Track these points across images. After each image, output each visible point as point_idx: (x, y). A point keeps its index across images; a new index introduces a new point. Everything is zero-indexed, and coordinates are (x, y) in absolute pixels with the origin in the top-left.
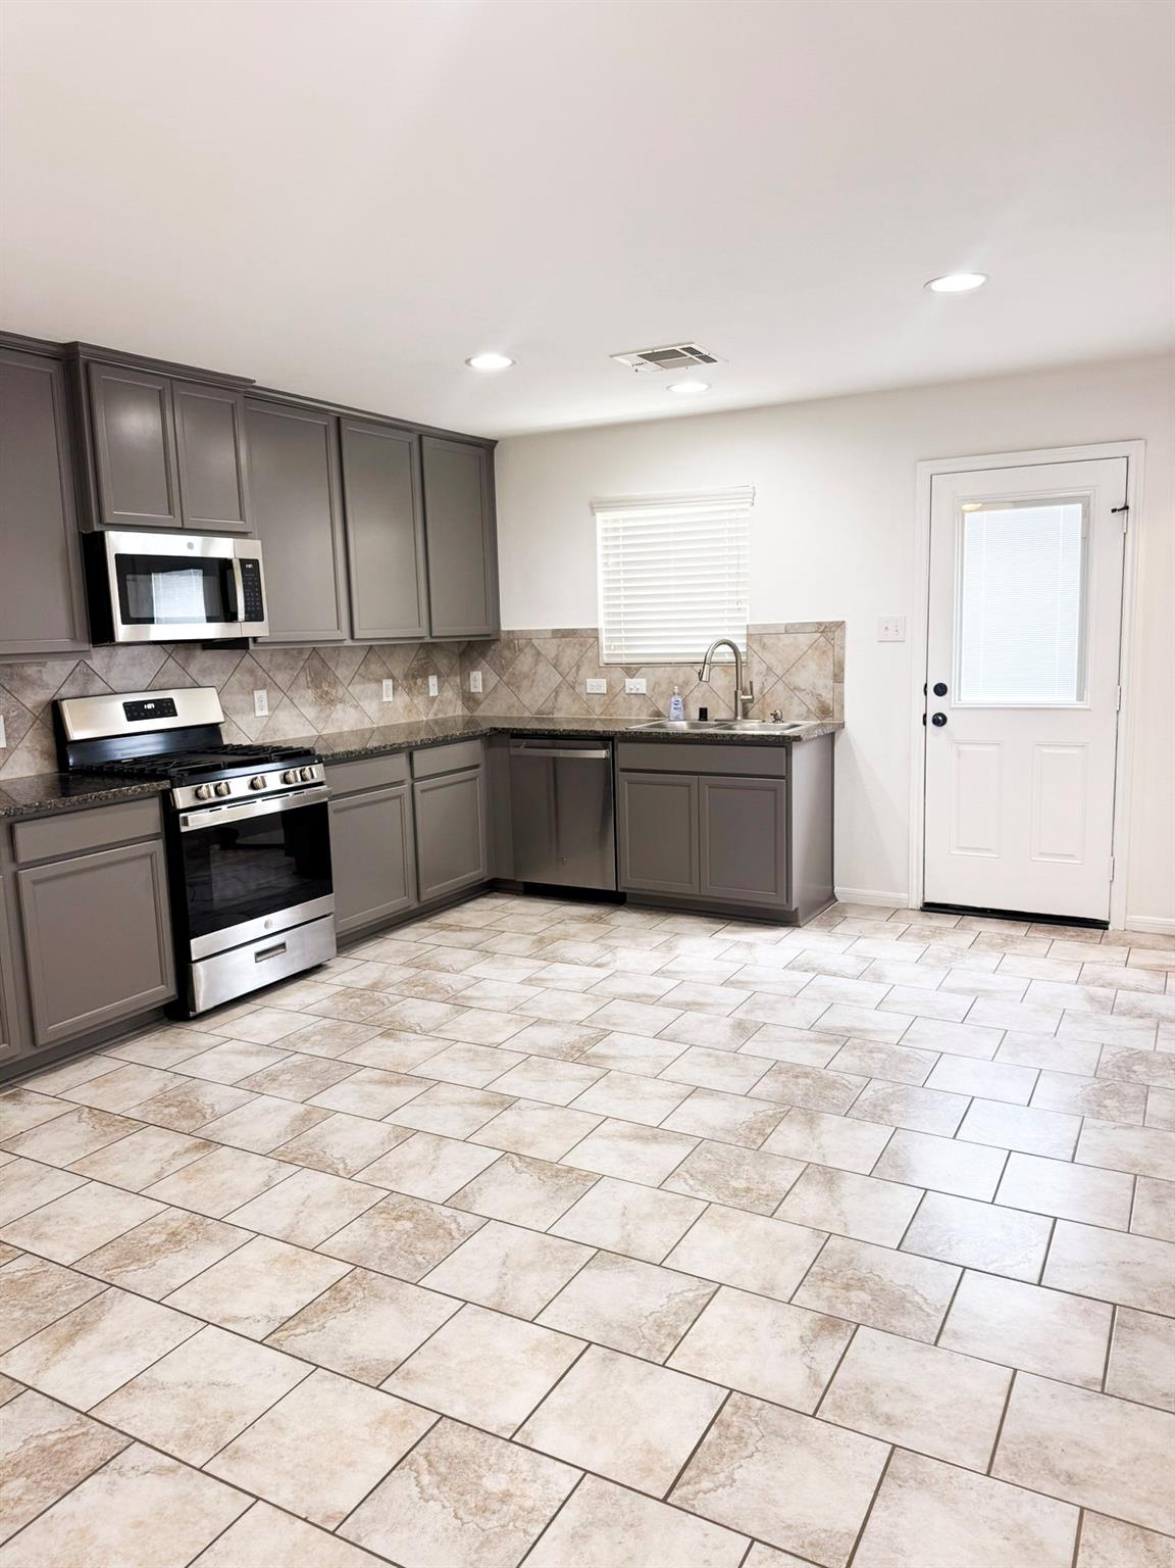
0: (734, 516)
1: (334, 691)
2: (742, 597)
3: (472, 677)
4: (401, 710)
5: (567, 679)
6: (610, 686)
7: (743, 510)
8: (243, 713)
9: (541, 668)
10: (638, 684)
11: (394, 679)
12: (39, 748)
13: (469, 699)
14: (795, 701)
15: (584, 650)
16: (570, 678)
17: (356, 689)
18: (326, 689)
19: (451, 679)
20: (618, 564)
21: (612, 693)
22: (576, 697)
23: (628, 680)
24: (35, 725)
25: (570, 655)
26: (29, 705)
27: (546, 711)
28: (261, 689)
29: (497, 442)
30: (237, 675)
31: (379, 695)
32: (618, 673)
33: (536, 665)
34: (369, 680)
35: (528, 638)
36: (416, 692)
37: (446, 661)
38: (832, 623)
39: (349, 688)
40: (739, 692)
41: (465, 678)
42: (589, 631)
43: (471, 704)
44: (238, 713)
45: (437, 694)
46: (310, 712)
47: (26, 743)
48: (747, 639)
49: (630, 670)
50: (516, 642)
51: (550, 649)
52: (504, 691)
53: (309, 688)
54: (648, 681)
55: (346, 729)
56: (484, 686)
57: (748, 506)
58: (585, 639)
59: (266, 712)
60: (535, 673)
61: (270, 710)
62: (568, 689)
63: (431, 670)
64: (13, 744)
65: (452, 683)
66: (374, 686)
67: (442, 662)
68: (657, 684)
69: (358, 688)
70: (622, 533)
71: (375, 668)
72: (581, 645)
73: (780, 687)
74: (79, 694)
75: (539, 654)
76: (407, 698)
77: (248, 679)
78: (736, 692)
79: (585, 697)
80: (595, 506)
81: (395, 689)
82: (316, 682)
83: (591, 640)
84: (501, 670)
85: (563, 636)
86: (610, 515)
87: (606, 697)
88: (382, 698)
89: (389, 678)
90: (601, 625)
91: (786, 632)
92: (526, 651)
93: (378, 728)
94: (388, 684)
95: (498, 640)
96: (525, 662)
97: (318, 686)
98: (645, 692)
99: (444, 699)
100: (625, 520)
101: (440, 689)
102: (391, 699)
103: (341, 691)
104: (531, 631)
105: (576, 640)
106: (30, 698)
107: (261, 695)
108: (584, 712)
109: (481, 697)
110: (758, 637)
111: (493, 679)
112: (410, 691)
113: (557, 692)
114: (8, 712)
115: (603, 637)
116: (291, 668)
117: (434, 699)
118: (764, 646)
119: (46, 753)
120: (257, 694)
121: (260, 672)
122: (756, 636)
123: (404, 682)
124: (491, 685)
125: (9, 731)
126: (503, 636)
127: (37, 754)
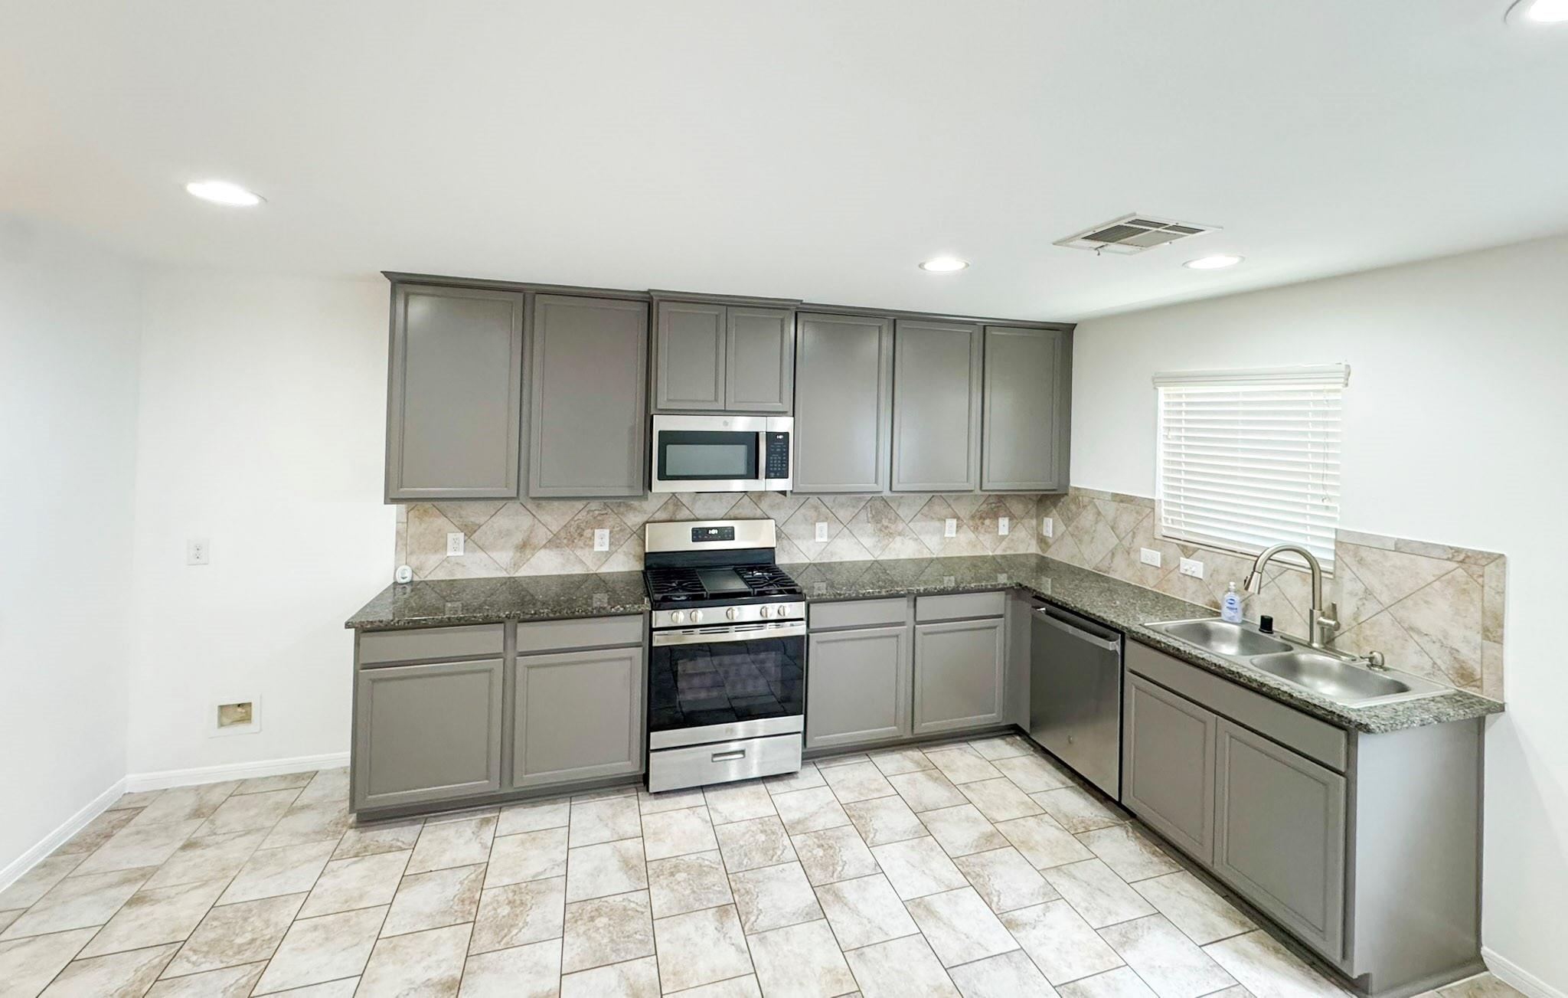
0: (1320, 397)
1: (893, 527)
2: (1330, 493)
3: (1044, 521)
4: (964, 545)
5: (1123, 543)
6: (1163, 559)
7: (1337, 391)
8: (805, 539)
9: (1100, 527)
10: (1194, 567)
11: (958, 518)
12: (633, 553)
13: (1042, 540)
14: (1412, 647)
15: (1140, 518)
16: (1126, 543)
17: (917, 526)
18: (886, 524)
19: (1026, 521)
20: (1179, 438)
21: (1167, 568)
22: (1131, 564)
23: (1183, 559)
24: (632, 537)
25: (1126, 521)
26: (629, 524)
27: (1104, 569)
28: (823, 521)
29: (1076, 324)
30: (802, 510)
31: (942, 531)
32: (1173, 551)
33: (1096, 523)
34: (932, 518)
35: (1093, 496)
36: (983, 531)
37: (1021, 506)
38: (1481, 553)
39: (910, 525)
40: (1316, 612)
41: (1040, 523)
42: (1146, 501)
43: (1043, 545)
44: (799, 538)
45: (1006, 533)
46: (868, 541)
47: (624, 548)
48: (1336, 545)
49: (1188, 549)
50: (1080, 498)
51: (1110, 509)
52: (1069, 540)
53: (869, 522)
54: (1206, 565)
55: (902, 557)
56: (1054, 533)
57: (1339, 387)
58: (1141, 507)
59: (825, 539)
60: (1094, 531)
61: (828, 537)
62: (1123, 553)
63: (1002, 512)
64: (614, 549)
65: (1026, 525)
66: (937, 524)
67: (1017, 508)
68: (1216, 571)
69: (919, 524)
70: (1184, 408)
71: (939, 509)
72: (1137, 513)
73: (1385, 619)
74: (669, 518)
75: (1099, 513)
76: (972, 536)
77: (813, 514)
78: (1311, 612)
79: (1139, 565)
80: (1159, 380)
81: (958, 527)
82: (876, 518)
83: (1148, 510)
84: (1068, 520)
85: (1122, 501)
86: (1174, 390)
87: (1160, 571)
88: (944, 533)
89: (954, 517)
90: (1160, 495)
91: (1397, 550)
92: (1089, 508)
93: (937, 559)
94: (952, 523)
95: (1066, 494)
96: (1087, 518)
97: (878, 522)
98: (1201, 577)
99: (1015, 538)
100: (1188, 395)
101: (1011, 529)
102: (954, 535)
103: (901, 526)
104: (1093, 491)
105: (1133, 507)
106: (631, 519)
107: (822, 527)
108: (1137, 580)
109: (1050, 541)
110: (1352, 547)
111: (1062, 528)
112: (976, 529)
113: (1113, 554)
114: (614, 528)
115: (1162, 510)
116: (854, 507)
117: (1003, 538)
118: (1361, 562)
119: (638, 556)
120: (818, 525)
121: (824, 509)
122: (1348, 546)
123: (971, 523)
124: (1059, 533)
125: (612, 540)
126: (1071, 491)
127: (631, 556)
